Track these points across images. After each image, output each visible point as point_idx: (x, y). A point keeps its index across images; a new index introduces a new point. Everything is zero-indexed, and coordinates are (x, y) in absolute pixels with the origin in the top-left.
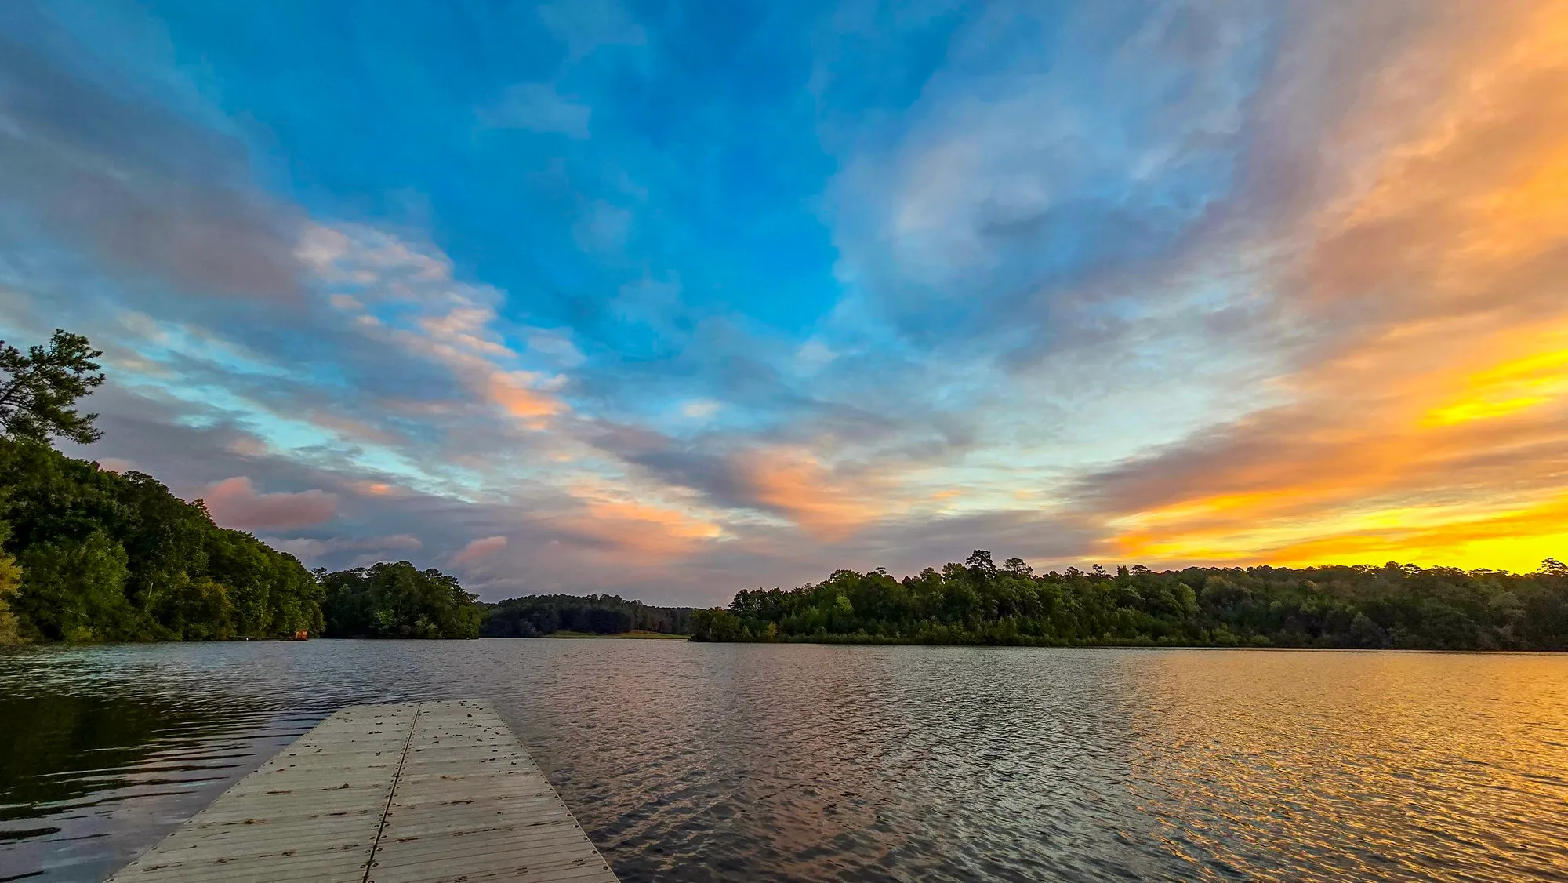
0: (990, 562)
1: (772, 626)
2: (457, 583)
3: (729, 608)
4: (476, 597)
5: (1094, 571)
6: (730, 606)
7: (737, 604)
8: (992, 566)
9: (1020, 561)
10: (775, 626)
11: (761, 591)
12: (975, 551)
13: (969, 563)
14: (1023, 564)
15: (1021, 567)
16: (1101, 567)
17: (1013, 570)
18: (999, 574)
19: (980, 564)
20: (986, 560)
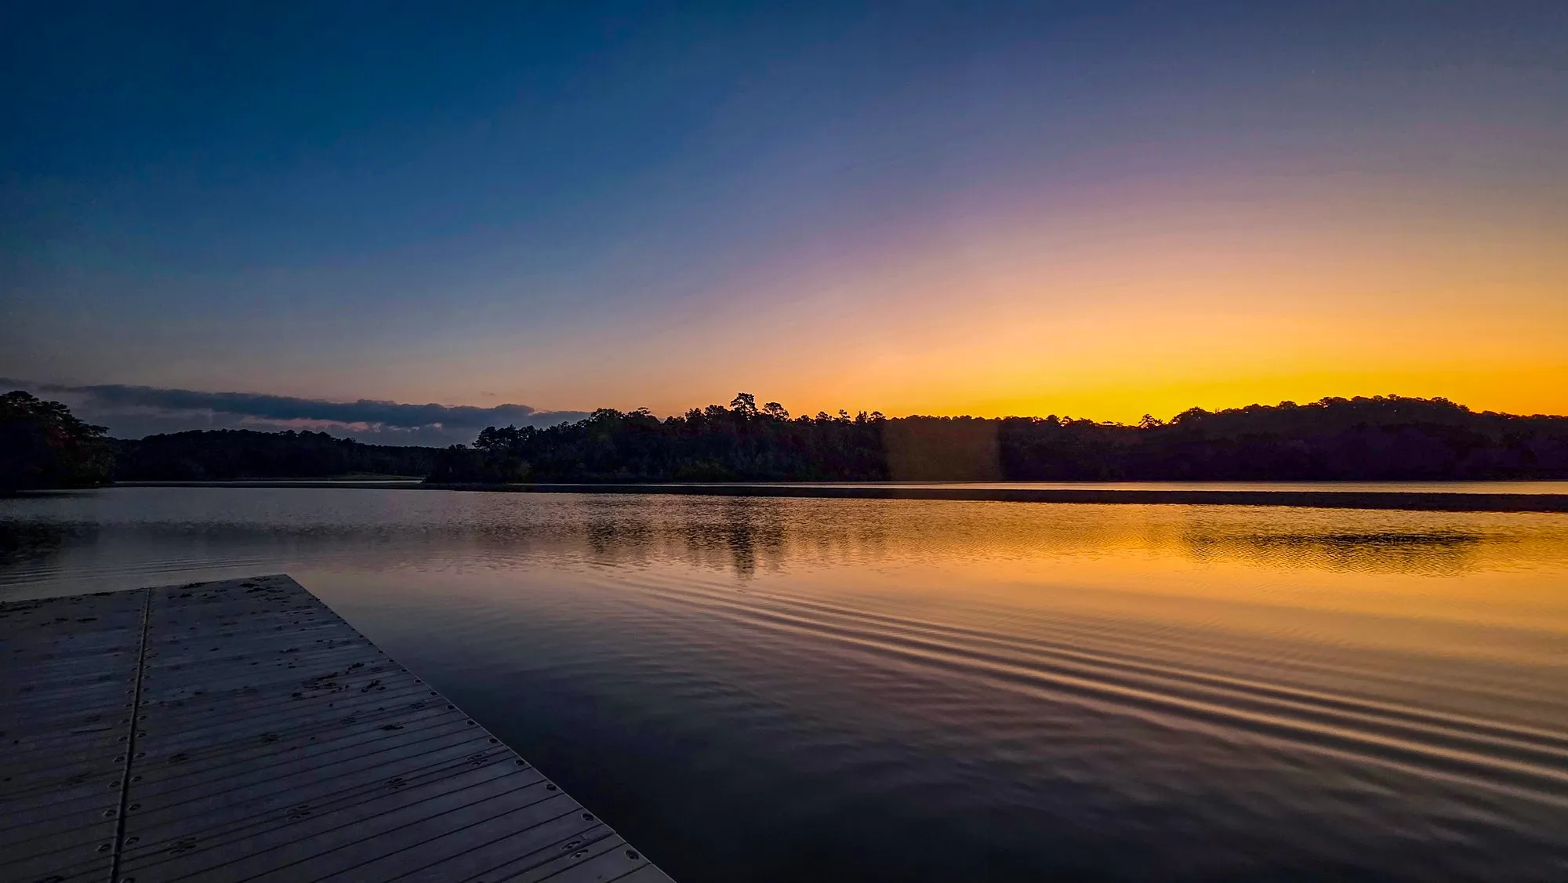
0: (753, 405)
1: (525, 466)
2: (68, 411)
3: (473, 447)
4: (104, 430)
5: (840, 416)
6: (473, 444)
7: (482, 441)
8: (754, 409)
9: (779, 405)
10: (528, 465)
11: (511, 429)
12: (740, 394)
13: (734, 405)
14: (781, 409)
15: (779, 411)
16: (846, 413)
17: (771, 413)
18: (759, 418)
19: (744, 407)
20: (749, 403)
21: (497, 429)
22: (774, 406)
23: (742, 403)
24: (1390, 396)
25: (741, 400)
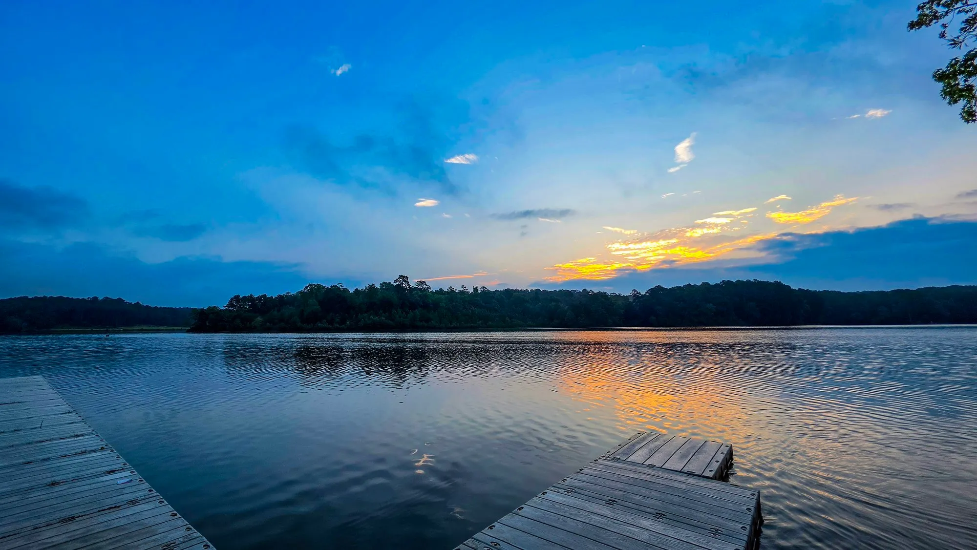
0: (408, 283)
1: (259, 320)
5: (462, 289)
7: (231, 304)
8: (409, 285)
9: (425, 282)
10: (261, 319)
11: (251, 296)
12: (400, 276)
13: (396, 282)
15: (425, 286)
16: (465, 287)
17: (420, 287)
18: (412, 289)
19: (402, 283)
20: (405, 281)
21: (241, 297)
22: (422, 283)
23: (401, 281)
24: (754, 280)
25: (401, 280)
